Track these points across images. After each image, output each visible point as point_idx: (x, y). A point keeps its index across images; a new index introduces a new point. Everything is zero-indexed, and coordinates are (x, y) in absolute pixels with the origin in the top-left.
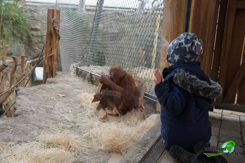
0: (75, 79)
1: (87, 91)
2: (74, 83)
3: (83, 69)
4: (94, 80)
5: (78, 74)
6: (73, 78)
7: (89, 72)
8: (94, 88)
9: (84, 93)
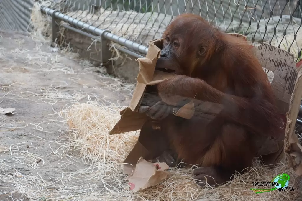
0: (50, 55)
1: (93, 99)
2: (46, 70)
3: (75, 21)
4: (116, 59)
5: (59, 38)
6: (41, 52)
7: (100, 31)
8: (115, 87)
9: (83, 104)
